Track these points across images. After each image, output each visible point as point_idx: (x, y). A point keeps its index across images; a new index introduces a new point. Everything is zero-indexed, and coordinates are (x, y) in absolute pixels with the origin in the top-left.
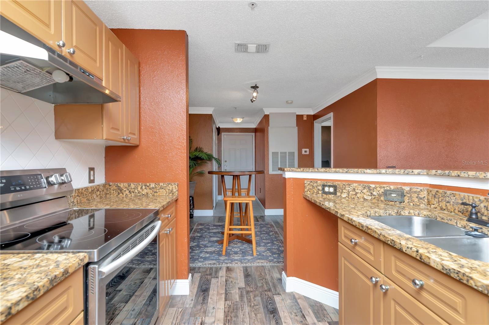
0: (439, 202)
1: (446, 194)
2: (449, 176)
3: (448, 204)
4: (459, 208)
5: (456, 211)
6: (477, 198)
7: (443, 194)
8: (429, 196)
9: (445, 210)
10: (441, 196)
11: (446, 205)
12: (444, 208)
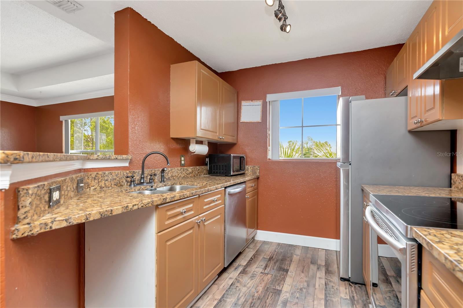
0: (99, 182)
1: (105, 174)
2: (109, 159)
3: (106, 182)
4: (114, 182)
5: (113, 186)
6: (125, 172)
7: (102, 175)
8: (89, 180)
9: (104, 187)
10: (100, 177)
11: (105, 183)
12: (103, 186)
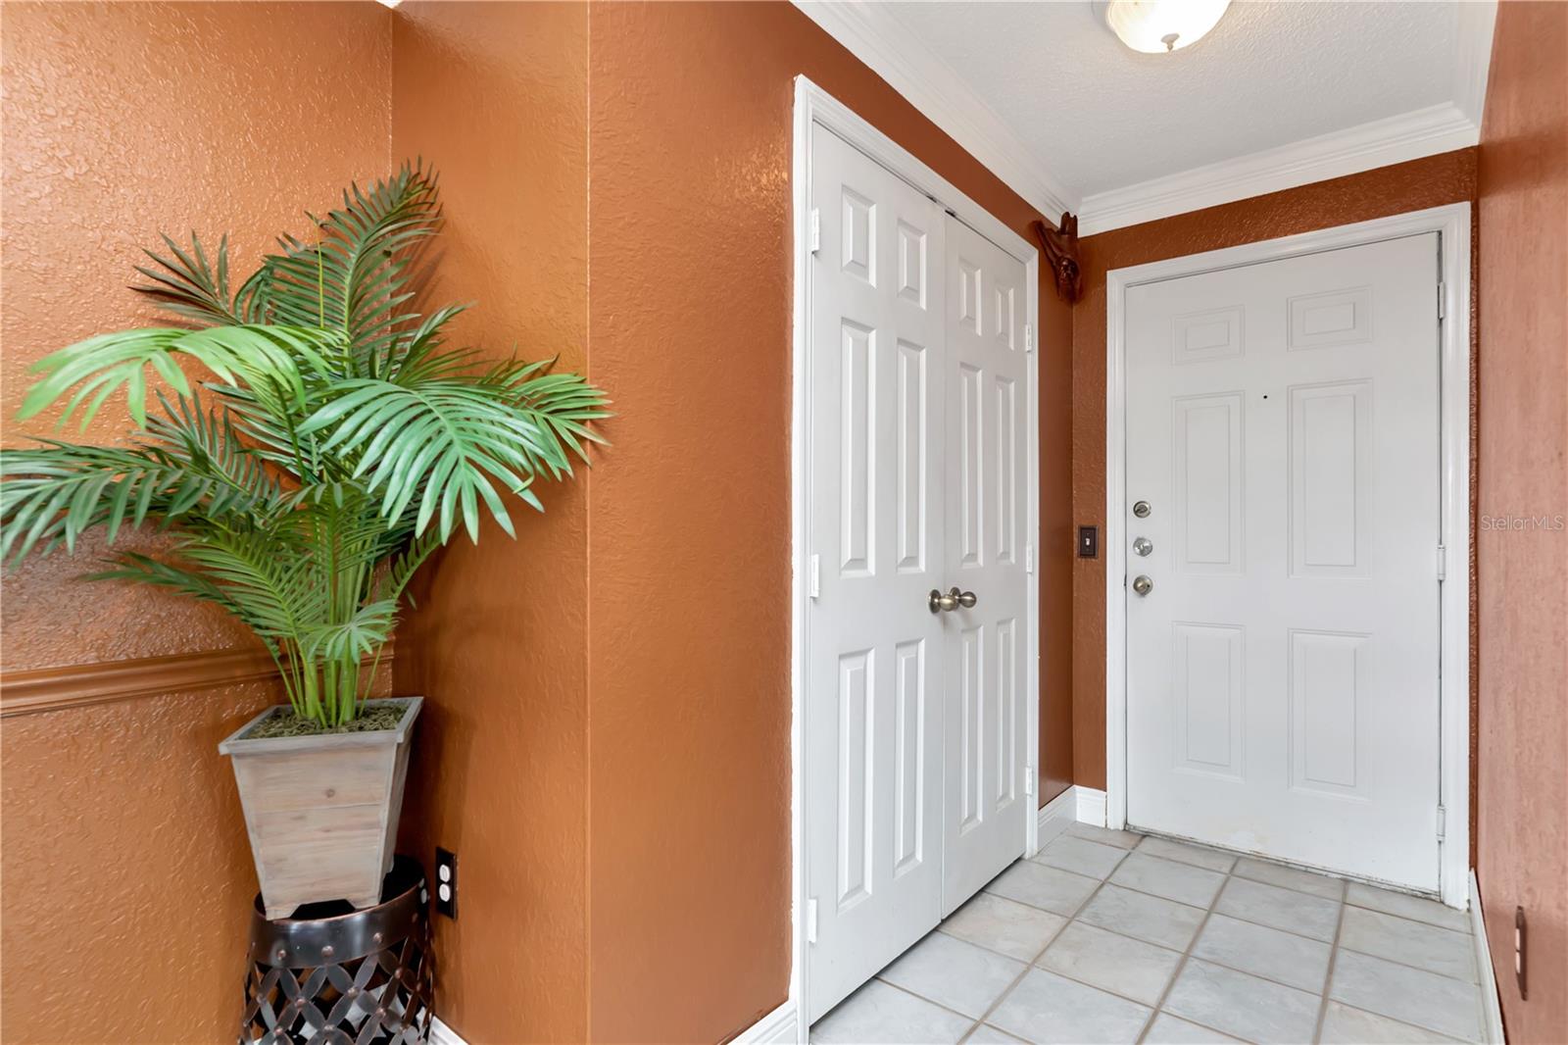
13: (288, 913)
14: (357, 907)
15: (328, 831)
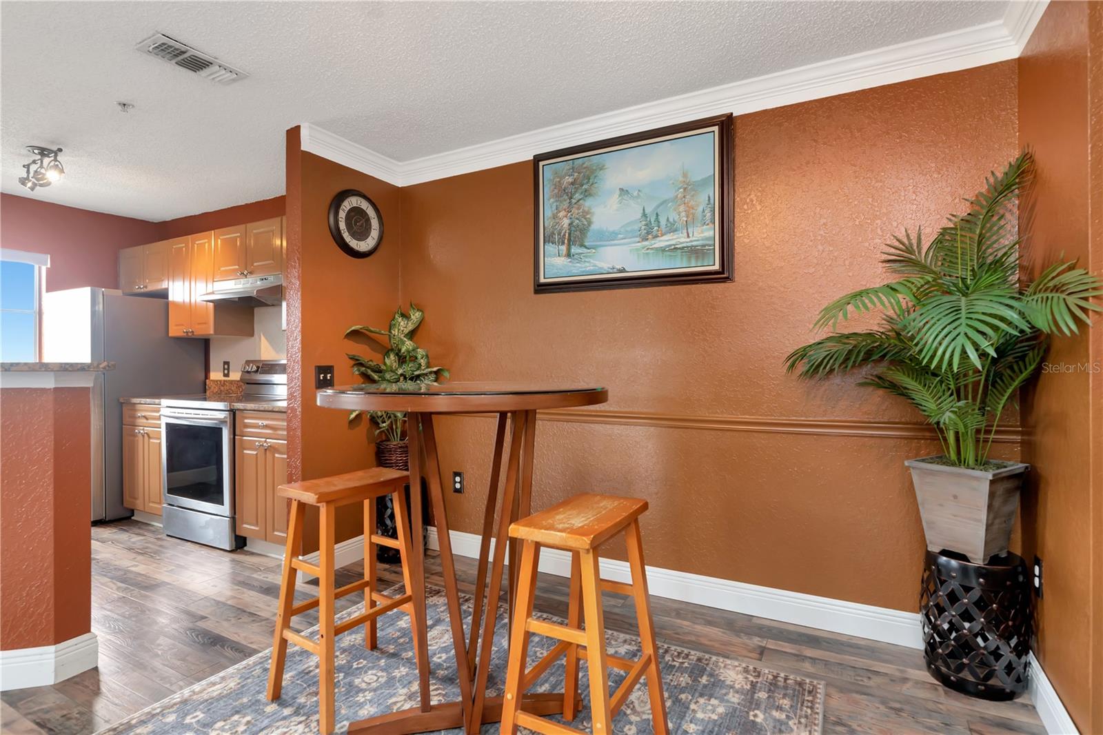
13: (938, 551)
14: (971, 561)
15: (955, 516)
